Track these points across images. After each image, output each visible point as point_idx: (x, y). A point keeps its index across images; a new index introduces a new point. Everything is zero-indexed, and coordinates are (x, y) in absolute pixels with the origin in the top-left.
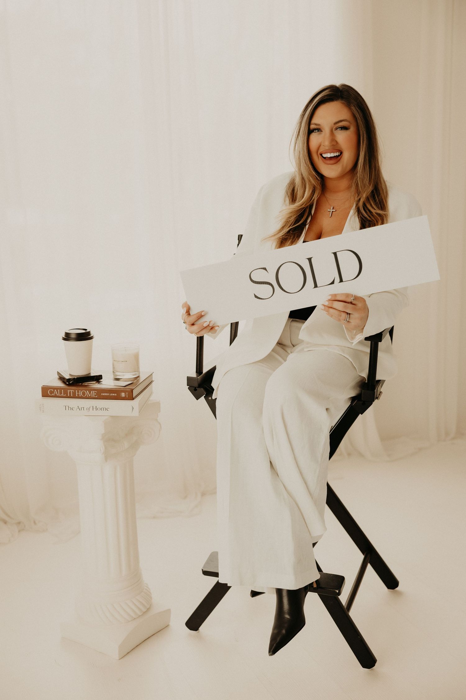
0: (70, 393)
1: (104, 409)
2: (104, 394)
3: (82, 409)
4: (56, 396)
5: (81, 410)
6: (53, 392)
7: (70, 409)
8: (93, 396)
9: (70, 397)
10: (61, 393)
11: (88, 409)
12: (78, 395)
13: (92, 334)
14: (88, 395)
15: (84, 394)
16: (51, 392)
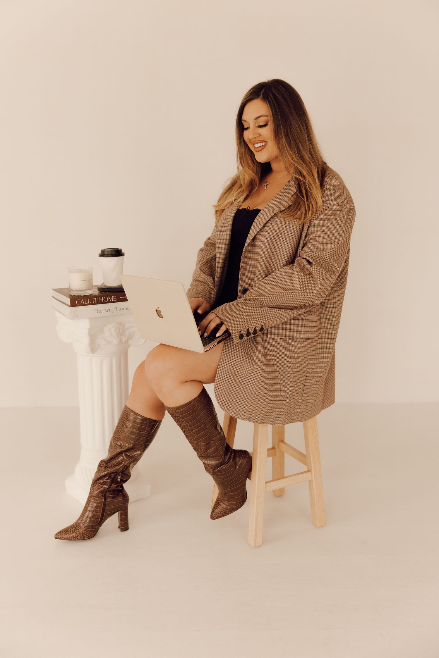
0: (94, 300)
1: (126, 308)
2: (122, 298)
3: (109, 310)
4: (83, 305)
5: (107, 311)
6: (80, 302)
7: (98, 311)
8: (113, 300)
9: (95, 304)
10: (87, 302)
11: (113, 310)
12: (101, 301)
13: (123, 251)
14: (110, 300)
15: (106, 299)
16: (79, 302)
